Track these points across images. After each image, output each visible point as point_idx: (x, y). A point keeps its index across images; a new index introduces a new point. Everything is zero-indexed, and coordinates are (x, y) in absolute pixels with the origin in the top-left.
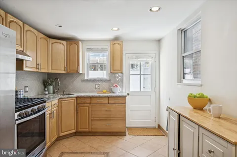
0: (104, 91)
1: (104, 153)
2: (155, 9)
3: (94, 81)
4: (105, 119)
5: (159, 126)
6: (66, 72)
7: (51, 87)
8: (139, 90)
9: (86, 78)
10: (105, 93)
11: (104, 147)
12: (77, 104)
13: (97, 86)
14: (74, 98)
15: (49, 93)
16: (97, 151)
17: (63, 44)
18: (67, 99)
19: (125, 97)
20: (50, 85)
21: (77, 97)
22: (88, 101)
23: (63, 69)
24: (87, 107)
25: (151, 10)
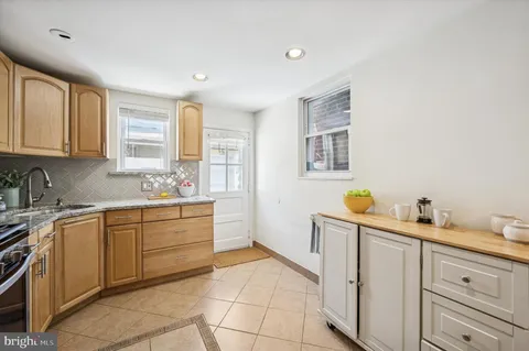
0: (165, 194)
1: (192, 320)
2: (295, 53)
3: (138, 175)
4: (175, 249)
5: (255, 243)
6: (67, 155)
7: (15, 192)
8: (224, 190)
9: (119, 170)
10: (165, 198)
11: (183, 306)
12: (106, 226)
13: (145, 186)
14: (98, 215)
15: (8, 208)
16: (173, 321)
17: (59, 88)
18: (79, 219)
19: (212, 203)
20: (11, 185)
21: (106, 212)
22: (136, 217)
23: (59, 146)
24: (133, 231)
25: (287, 54)
